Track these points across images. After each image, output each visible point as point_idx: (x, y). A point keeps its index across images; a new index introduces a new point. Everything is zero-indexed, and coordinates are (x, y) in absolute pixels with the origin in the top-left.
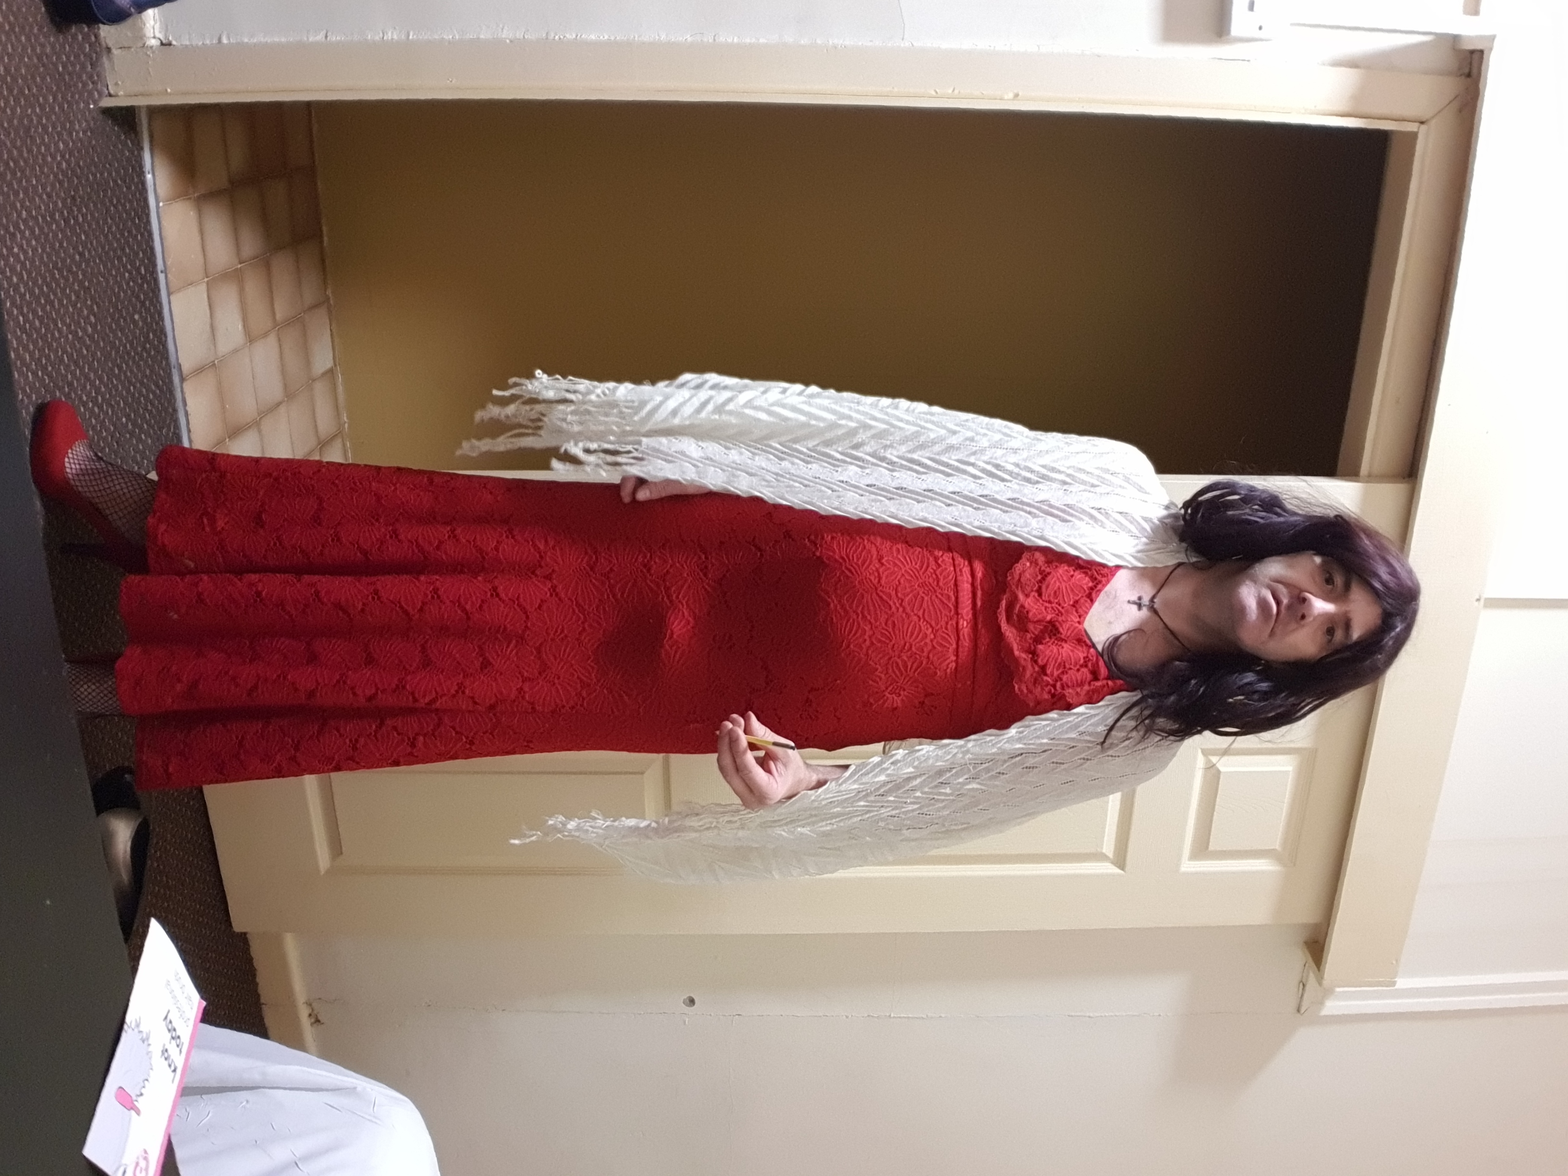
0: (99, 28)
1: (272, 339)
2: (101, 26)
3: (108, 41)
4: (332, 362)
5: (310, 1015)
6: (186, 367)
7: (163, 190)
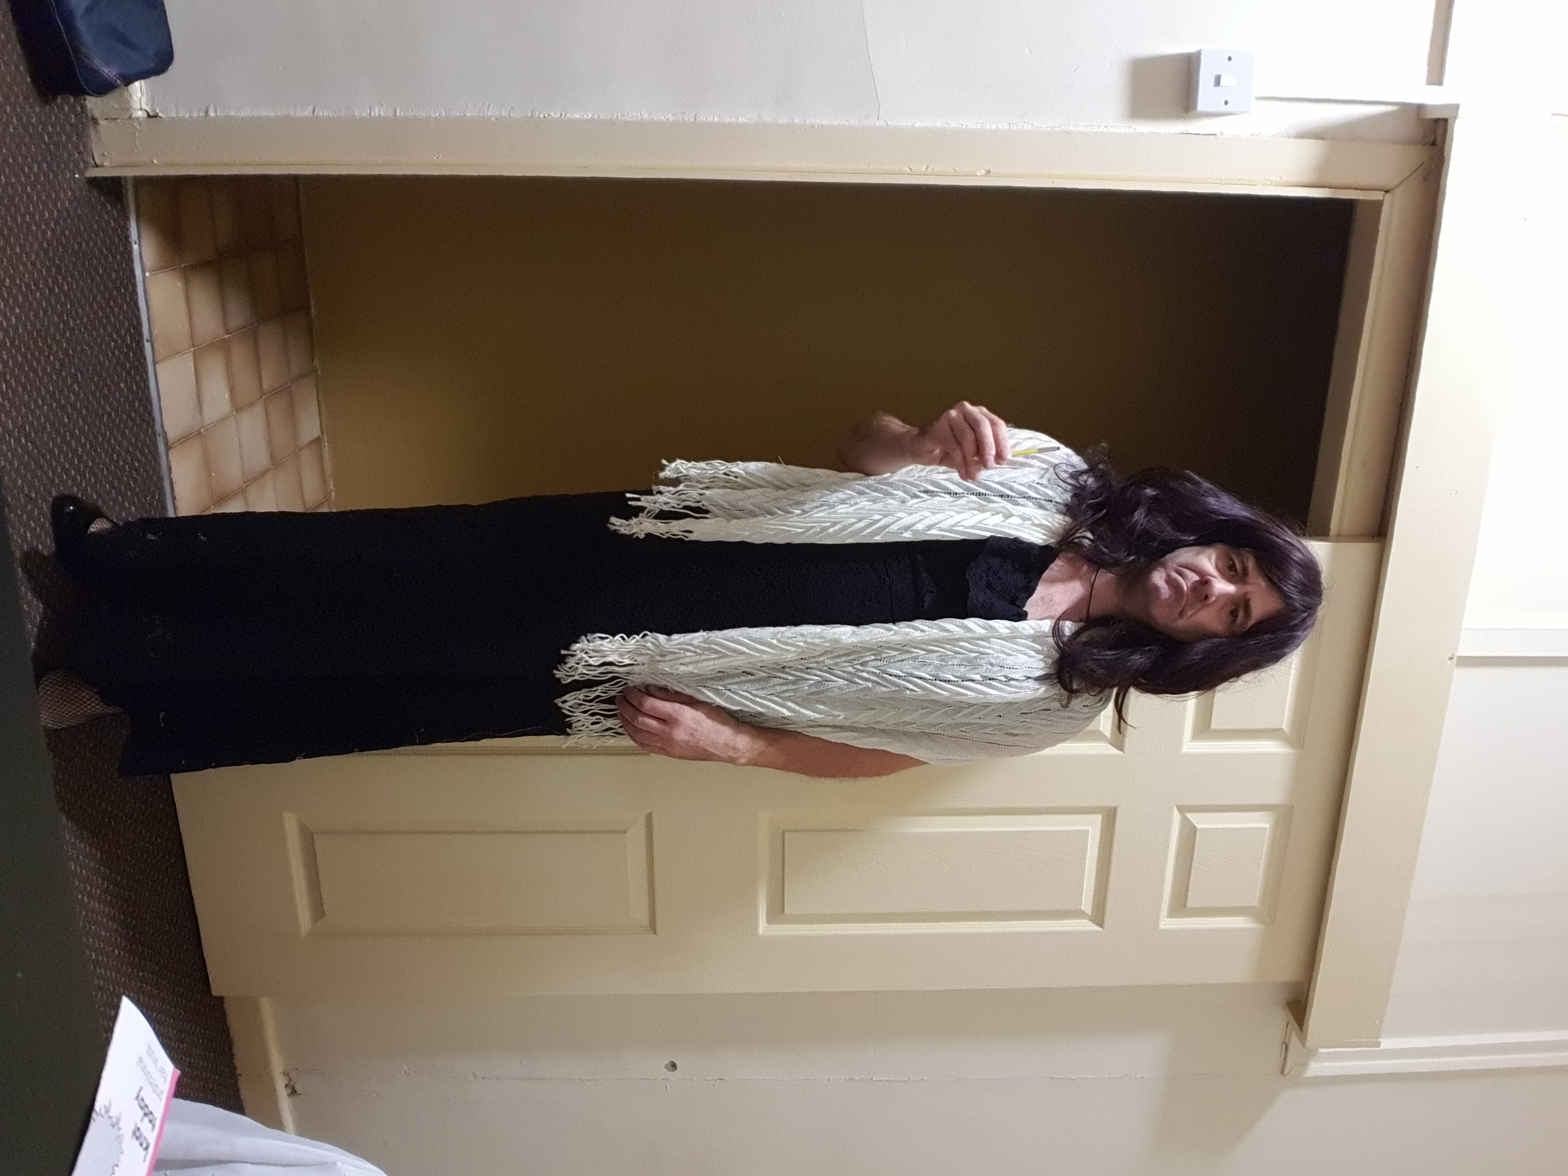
0: (85, 100)
1: (259, 409)
2: (88, 97)
3: (94, 113)
4: (319, 431)
5: (286, 1086)
6: (172, 434)
7: (149, 261)
